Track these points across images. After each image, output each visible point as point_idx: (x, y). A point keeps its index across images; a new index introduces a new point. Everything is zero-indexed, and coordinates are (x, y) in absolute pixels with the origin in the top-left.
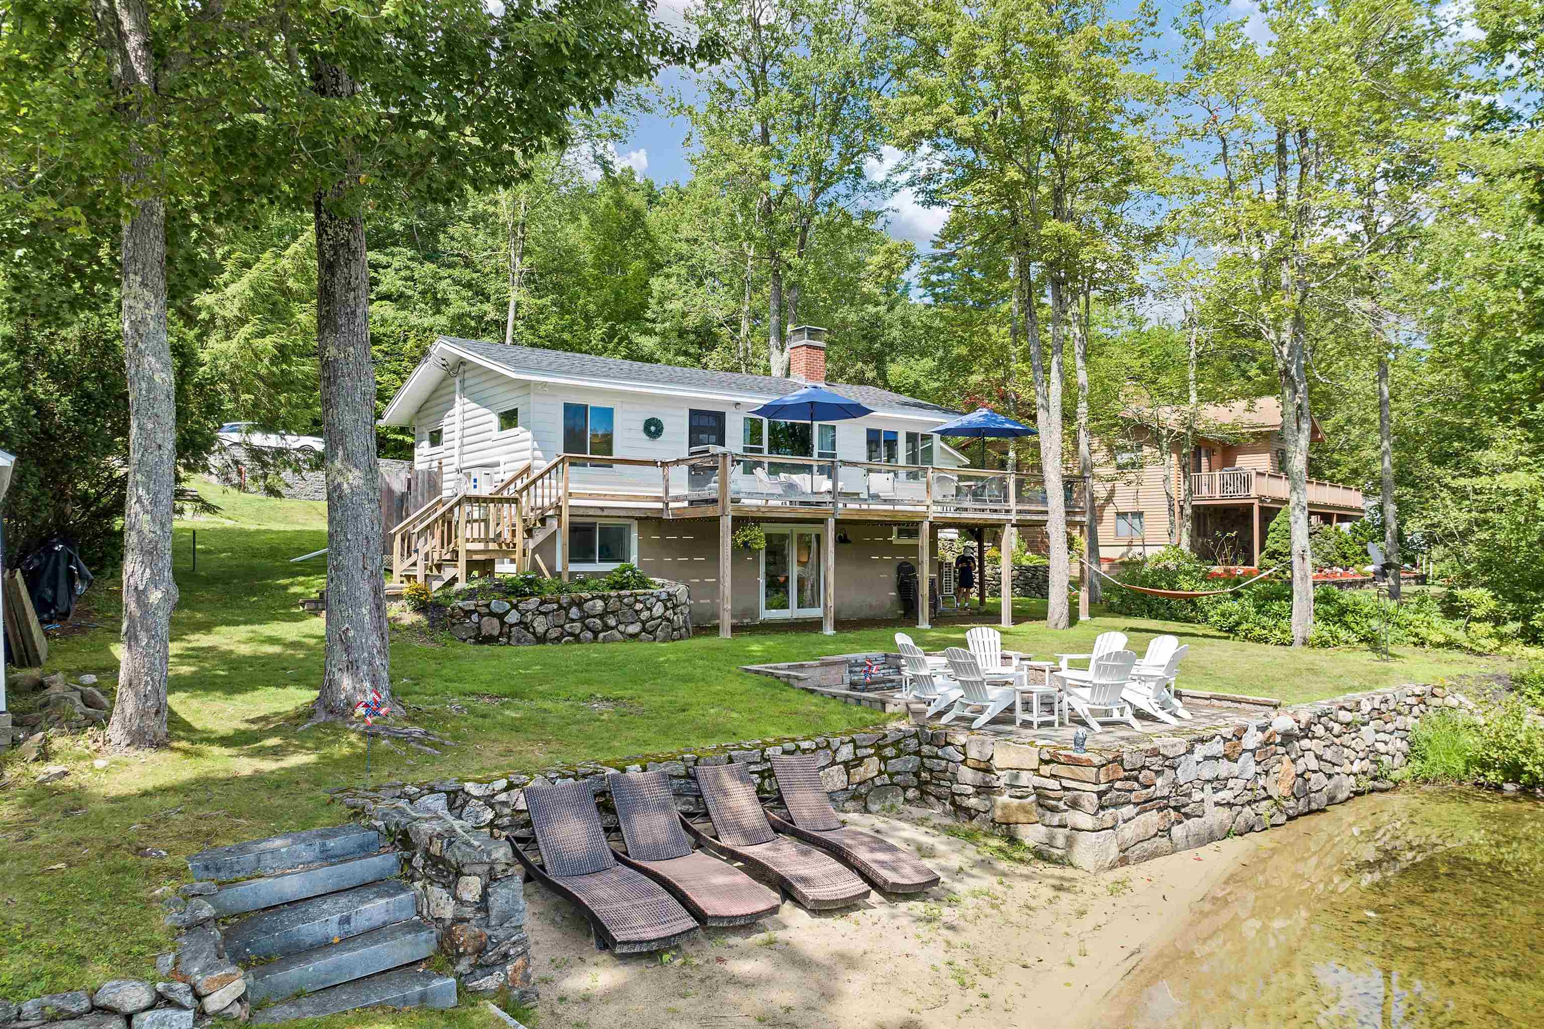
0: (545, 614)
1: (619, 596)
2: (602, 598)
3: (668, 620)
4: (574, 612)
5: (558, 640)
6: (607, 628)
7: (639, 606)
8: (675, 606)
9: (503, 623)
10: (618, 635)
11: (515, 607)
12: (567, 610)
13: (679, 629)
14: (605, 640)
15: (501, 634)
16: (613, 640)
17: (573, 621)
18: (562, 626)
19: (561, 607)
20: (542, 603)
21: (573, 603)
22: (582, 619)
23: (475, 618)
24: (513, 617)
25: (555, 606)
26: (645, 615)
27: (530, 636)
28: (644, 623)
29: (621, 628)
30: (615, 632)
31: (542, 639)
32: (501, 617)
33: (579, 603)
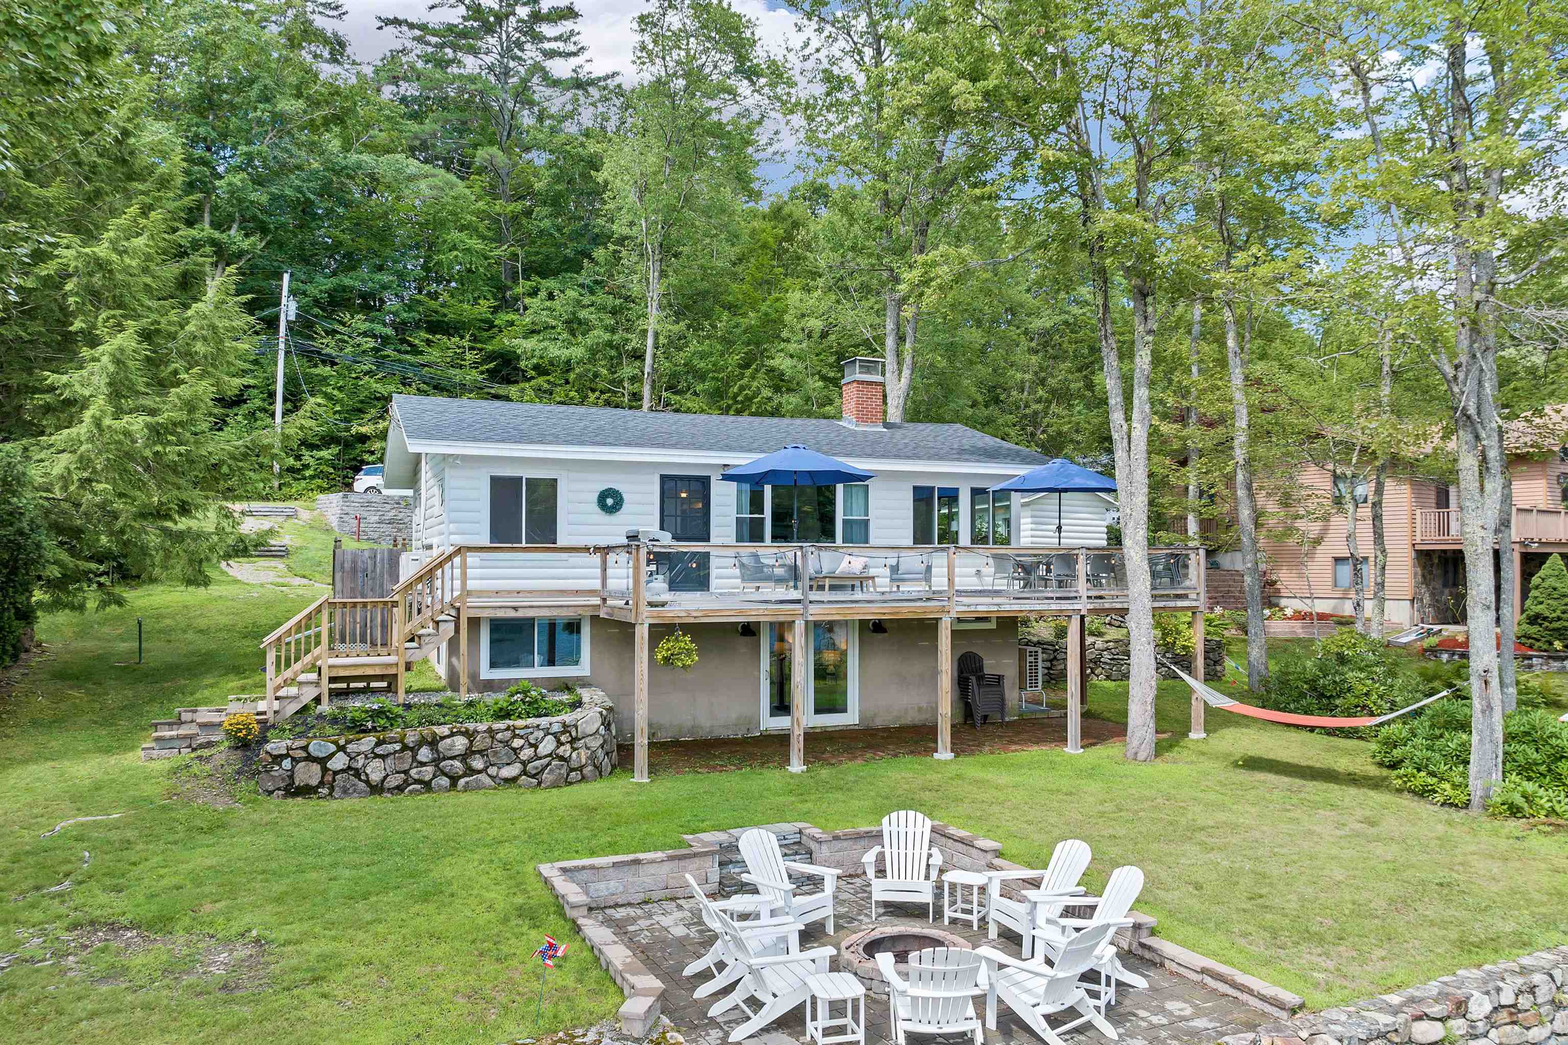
0: (383, 757)
1: (490, 730)
2: (466, 734)
3: (562, 758)
4: (424, 754)
5: (400, 789)
6: (471, 771)
7: (517, 743)
8: (573, 740)
9: (325, 770)
10: (488, 781)
11: (341, 749)
12: (414, 750)
13: (581, 768)
14: (467, 788)
15: (322, 784)
16: (479, 787)
17: (423, 764)
18: (406, 772)
19: (405, 748)
20: (379, 743)
21: (422, 742)
22: (436, 761)
23: (287, 764)
24: (339, 762)
25: (397, 747)
26: (527, 753)
27: (362, 785)
28: (524, 763)
29: (492, 771)
30: (483, 777)
31: (376, 789)
32: (322, 761)
33: (433, 742)
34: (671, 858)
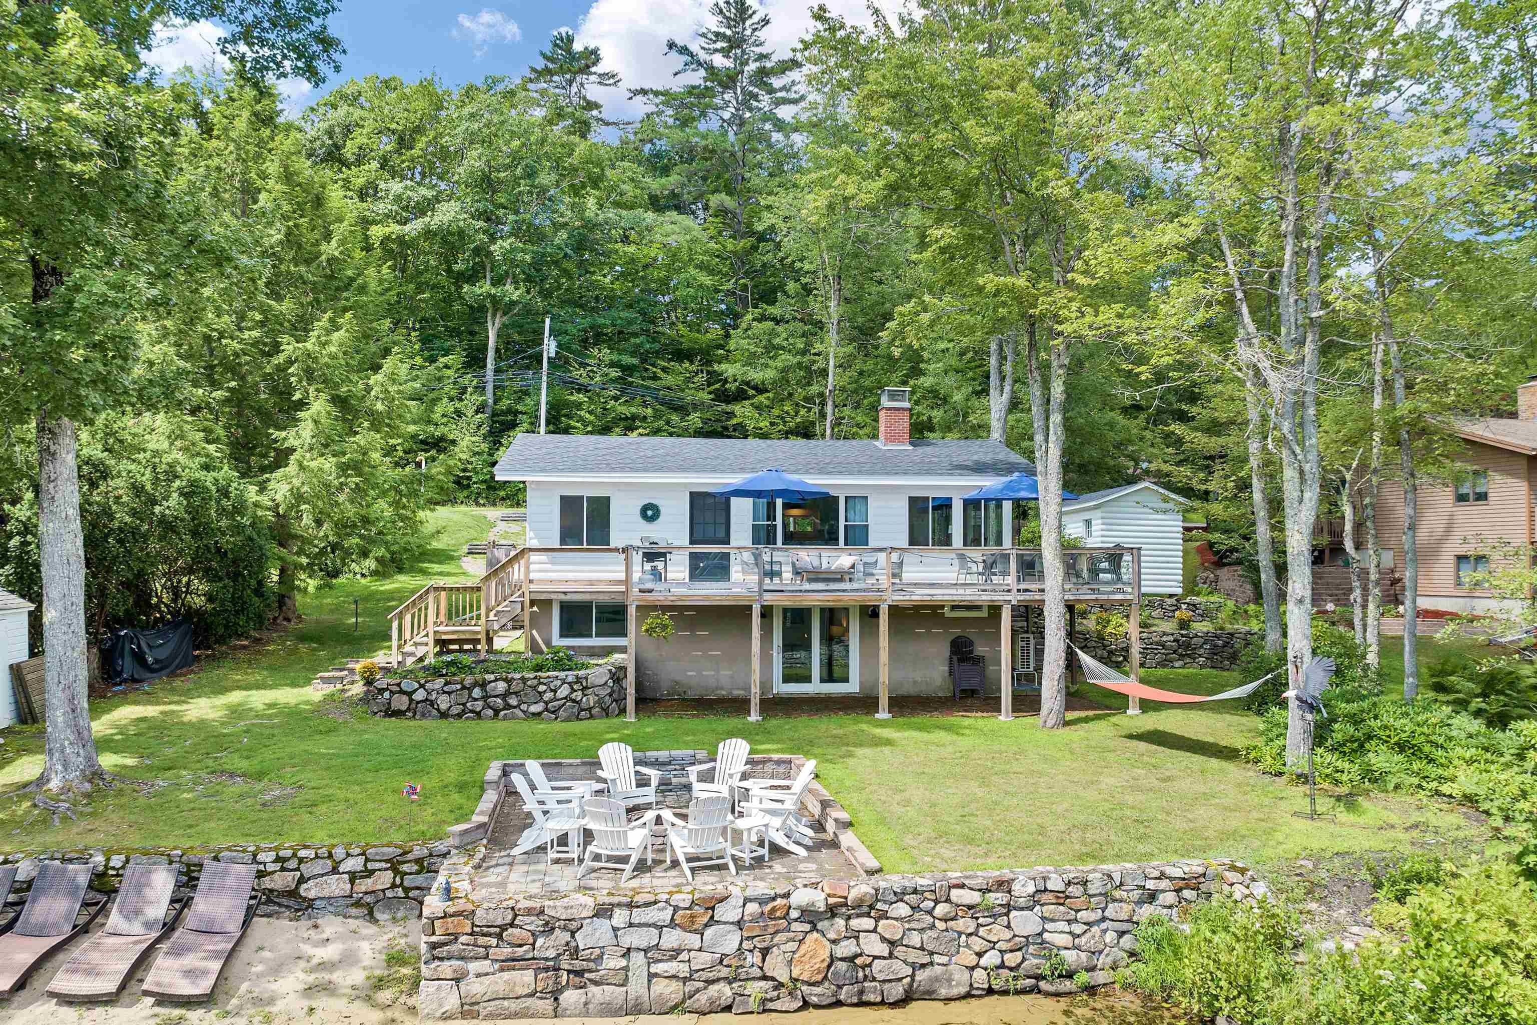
0: (449, 693)
1: (523, 678)
2: (506, 680)
3: (574, 701)
4: (477, 693)
5: (459, 716)
6: (508, 707)
7: (542, 688)
8: (584, 689)
9: (411, 700)
10: (521, 714)
11: (422, 686)
12: (470, 689)
13: (590, 709)
14: (505, 718)
15: (408, 709)
16: (514, 717)
17: (476, 700)
18: (464, 704)
19: (464, 688)
20: (446, 684)
21: (475, 684)
22: (485, 698)
23: (387, 695)
24: (420, 695)
25: (459, 687)
26: (548, 696)
27: (435, 712)
28: (546, 703)
29: (524, 707)
30: (516, 711)
31: (444, 715)
32: (410, 694)
33: (483, 685)
34: (584, 764)
